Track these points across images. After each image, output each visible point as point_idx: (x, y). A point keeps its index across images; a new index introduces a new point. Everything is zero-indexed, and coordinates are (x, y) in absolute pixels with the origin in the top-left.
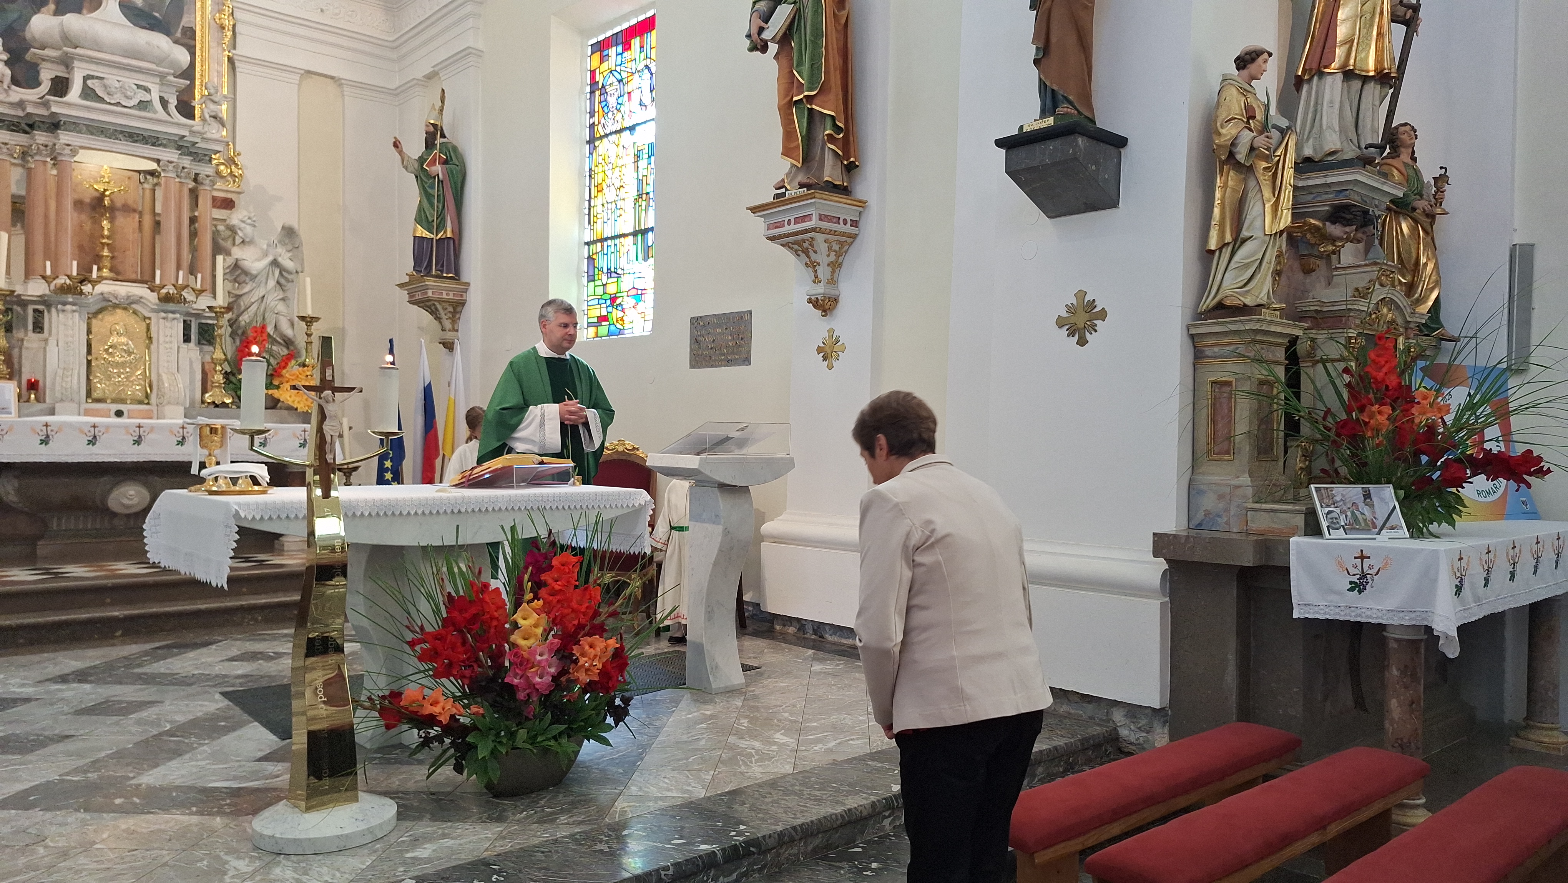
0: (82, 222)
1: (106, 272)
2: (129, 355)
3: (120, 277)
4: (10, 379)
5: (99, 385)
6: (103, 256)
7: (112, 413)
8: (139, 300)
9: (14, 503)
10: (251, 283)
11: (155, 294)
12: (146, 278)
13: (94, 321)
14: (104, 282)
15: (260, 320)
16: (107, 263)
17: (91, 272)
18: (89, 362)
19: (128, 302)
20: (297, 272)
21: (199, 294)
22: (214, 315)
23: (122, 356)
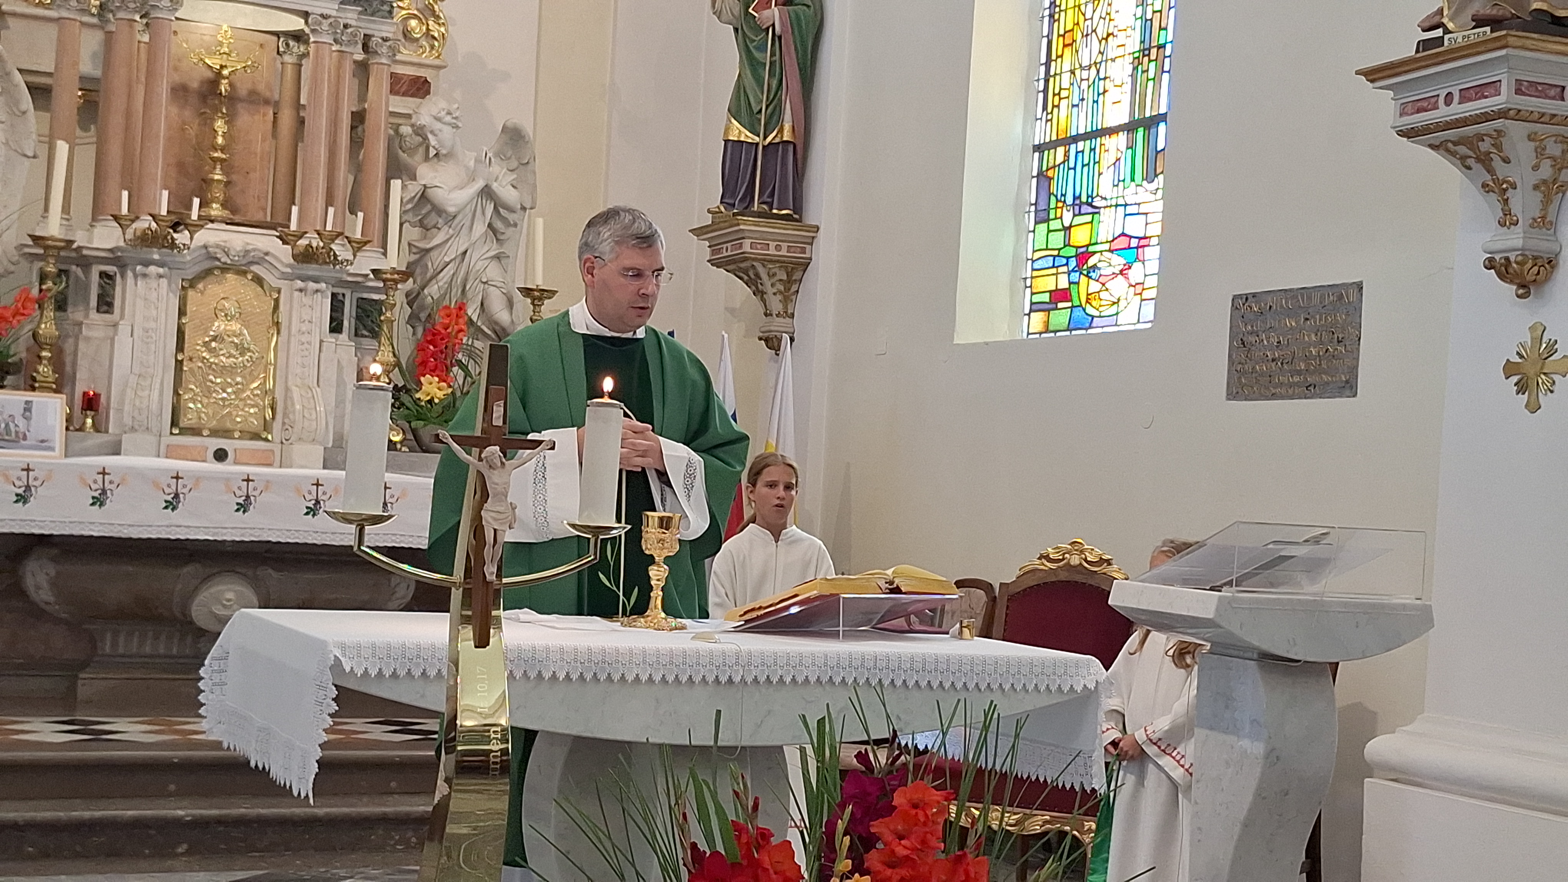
0: (184, 123)
1: (216, 210)
2: (242, 354)
3: (237, 219)
4: (56, 391)
5: (191, 405)
6: (213, 180)
7: (210, 454)
8: (262, 258)
9: (47, 603)
10: (446, 228)
11: (289, 247)
12: (280, 220)
13: (191, 293)
14: (210, 225)
15: (456, 293)
16: (218, 193)
17: (189, 207)
18: (179, 364)
19: (244, 262)
20: (524, 209)
21: (359, 249)
22: (381, 285)
23: (231, 356)
